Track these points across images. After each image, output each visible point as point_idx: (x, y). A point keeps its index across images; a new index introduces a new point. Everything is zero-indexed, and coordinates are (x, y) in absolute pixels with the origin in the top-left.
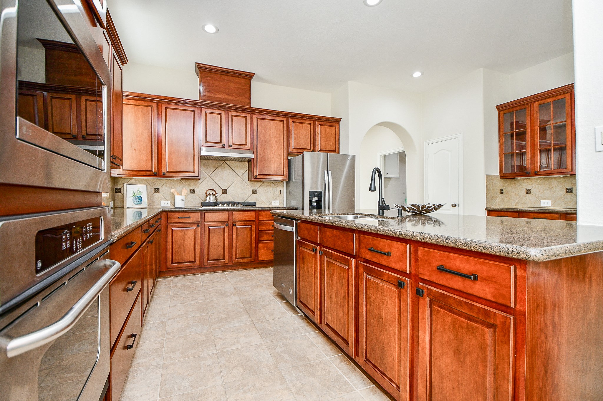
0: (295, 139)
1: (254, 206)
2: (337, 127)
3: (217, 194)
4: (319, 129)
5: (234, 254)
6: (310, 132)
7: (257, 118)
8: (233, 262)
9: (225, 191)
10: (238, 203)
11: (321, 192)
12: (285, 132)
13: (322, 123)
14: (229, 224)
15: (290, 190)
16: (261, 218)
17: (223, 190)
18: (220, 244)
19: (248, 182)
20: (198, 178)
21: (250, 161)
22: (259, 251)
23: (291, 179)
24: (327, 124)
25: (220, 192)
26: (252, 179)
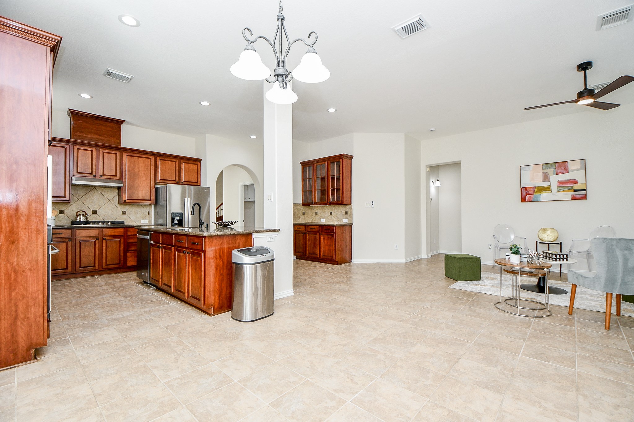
0: (162, 173)
1: (123, 224)
2: (199, 165)
3: (87, 215)
4: (183, 166)
5: (104, 261)
6: (175, 167)
7: (127, 155)
8: (103, 268)
9: (95, 212)
10: (108, 222)
11: (181, 214)
12: (153, 167)
13: (186, 162)
14: (100, 238)
15: (157, 211)
16: (129, 233)
17: (93, 211)
18: (90, 254)
19: (118, 205)
20: (69, 201)
21: (119, 188)
22: (128, 259)
23: (158, 203)
24: (190, 162)
25: (89, 213)
26: (122, 202)
